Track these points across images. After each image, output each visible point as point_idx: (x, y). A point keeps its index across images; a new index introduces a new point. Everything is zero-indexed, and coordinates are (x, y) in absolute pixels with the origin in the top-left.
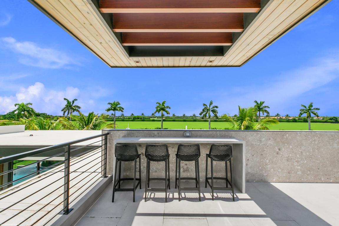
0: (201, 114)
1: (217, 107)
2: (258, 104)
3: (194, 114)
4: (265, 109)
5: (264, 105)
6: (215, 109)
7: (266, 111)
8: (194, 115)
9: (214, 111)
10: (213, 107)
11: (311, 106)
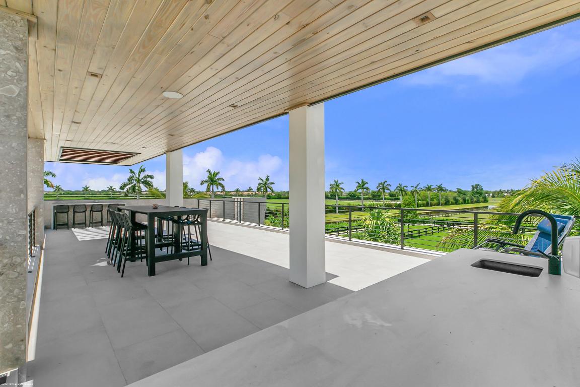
0: (122, 188)
1: (151, 177)
2: (211, 174)
3: (111, 187)
4: (220, 182)
5: (218, 177)
6: (149, 179)
7: (220, 184)
8: (111, 189)
9: (147, 183)
10: (145, 177)
11: (267, 179)
